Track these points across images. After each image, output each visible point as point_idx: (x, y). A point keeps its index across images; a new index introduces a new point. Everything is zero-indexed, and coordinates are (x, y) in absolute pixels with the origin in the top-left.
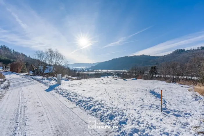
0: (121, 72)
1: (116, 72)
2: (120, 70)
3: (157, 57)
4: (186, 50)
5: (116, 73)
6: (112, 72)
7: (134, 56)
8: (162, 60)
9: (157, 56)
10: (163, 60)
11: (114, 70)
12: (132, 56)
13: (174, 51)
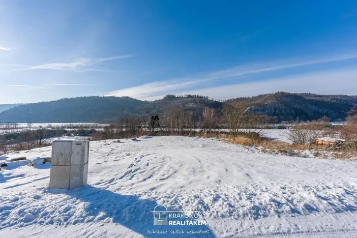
0: (88, 127)
1: (74, 127)
2: (84, 124)
3: (146, 103)
4: (176, 96)
5: (76, 129)
6: (63, 127)
7: (111, 97)
8: (152, 107)
9: (146, 101)
10: (154, 107)
11: (69, 124)
12: (107, 96)
13: (165, 96)
